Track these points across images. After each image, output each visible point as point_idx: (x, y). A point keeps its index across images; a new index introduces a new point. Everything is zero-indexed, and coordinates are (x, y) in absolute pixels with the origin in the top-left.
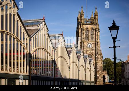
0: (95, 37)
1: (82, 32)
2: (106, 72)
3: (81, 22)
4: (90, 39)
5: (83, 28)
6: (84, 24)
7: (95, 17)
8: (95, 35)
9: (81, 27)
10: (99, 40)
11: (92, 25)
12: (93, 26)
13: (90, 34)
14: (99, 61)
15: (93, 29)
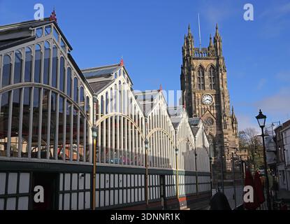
2: (247, 153)
6: (194, 59)
11: (211, 59)
14: (229, 130)
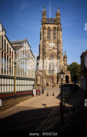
0: (57, 37)
1: (44, 31)
7: (57, 16)
9: (43, 26)
10: (61, 39)
12: (55, 25)
15: (55, 28)
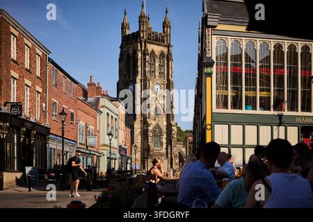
0: (166, 72)
1: (145, 59)
3: (143, 37)
4: (157, 74)
5: (146, 49)
6: (148, 43)
7: (166, 29)
8: (166, 68)
9: (143, 48)
11: (162, 46)
12: (163, 48)
13: (157, 64)
15: (162, 54)
